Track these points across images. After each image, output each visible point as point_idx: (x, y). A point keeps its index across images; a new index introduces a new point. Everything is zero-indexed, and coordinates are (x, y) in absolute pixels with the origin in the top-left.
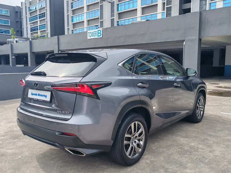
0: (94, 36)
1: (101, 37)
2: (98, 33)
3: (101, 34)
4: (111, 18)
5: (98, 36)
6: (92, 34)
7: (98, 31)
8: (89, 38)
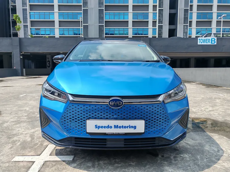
0: (206, 43)
1: (216, 44)
2: (212, 41)
3: (215, 42)
4: (99, 24)
5: (212, 43)
6: (204, 41)
7: (212, 39)
8: (199, 44)
